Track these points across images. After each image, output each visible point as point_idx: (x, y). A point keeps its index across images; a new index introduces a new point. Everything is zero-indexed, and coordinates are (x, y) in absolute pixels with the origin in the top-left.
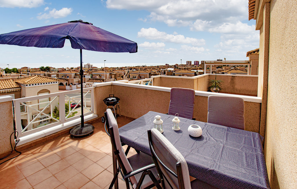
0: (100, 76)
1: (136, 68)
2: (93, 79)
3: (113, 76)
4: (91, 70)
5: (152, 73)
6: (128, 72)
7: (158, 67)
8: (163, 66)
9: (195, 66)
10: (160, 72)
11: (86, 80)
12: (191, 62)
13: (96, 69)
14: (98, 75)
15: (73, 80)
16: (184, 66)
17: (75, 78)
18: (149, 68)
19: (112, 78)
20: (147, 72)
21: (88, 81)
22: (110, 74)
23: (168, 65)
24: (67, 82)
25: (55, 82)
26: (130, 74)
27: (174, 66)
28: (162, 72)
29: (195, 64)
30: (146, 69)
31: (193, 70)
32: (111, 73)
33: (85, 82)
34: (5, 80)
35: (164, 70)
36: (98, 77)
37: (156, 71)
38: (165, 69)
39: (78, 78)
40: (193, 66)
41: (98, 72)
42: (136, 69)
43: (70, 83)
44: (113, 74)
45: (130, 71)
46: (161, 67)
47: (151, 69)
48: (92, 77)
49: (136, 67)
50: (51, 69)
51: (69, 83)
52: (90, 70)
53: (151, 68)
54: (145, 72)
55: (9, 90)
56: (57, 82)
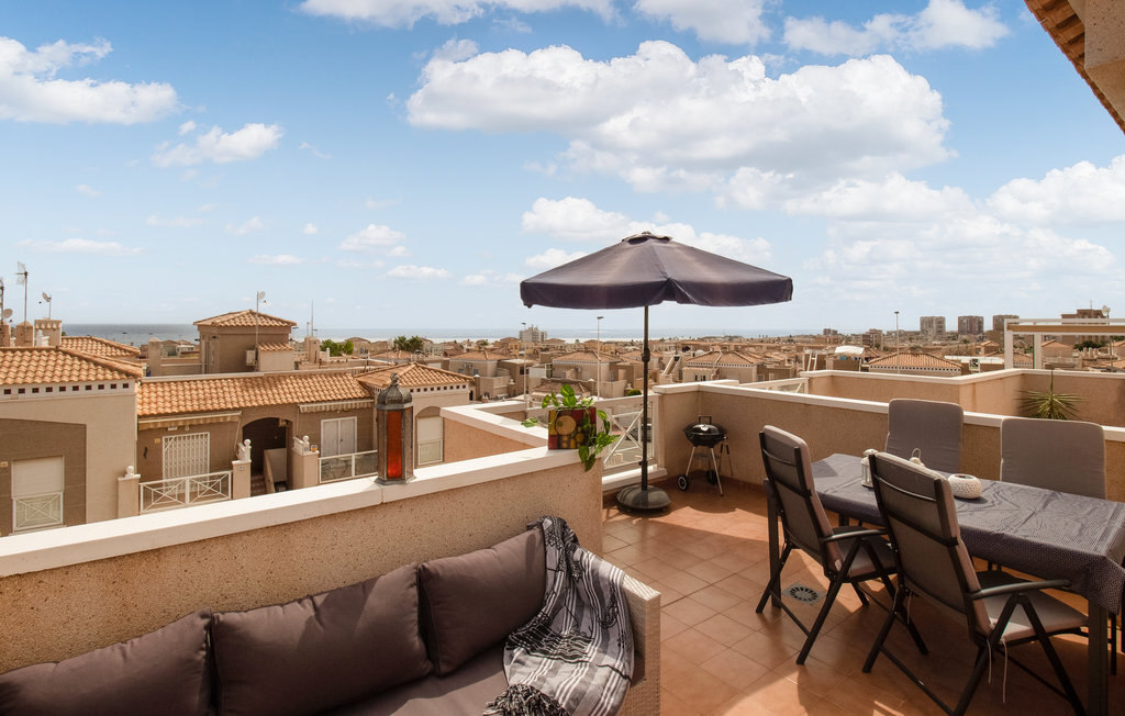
0: (577, 370)
1: (702, 343)
2: (552, 381)
3: (621, 372)
4: (547, 350)
5: (768, 367)
6: (676, 359)
7: (790, 340)
8: (814, 337)
9: (964, 337)
10: (800, 362)
11: (533, 385)
12: (941, 321)
13: (562, 349)
14: (569, 367)
15: (491, 382)
16: (910, 336)
17: (496, 375)
18: (754, 347)
19: (616, 378)
20: (751, 360)
21: (537, 389)
22: (613, 367)
23: (835, 332)
24: (473, 389)
26: (681, 366)
27: (864, 336)
28: (813, 361)
29: (961, 331)
30: (743, 347)
31: (955, 357)
32: (615, 360)
33: (527, 392)
34: (335, 375)
35: (818, 352)
36: (569, 375)
37: (785, 357)
38: (820, 348)
39: (508, 377)
40: (954, 336)
41: (571, 356)
42: (705, 348)
43: (482, 393)
44: (622, 367)
45: (681, 354)
46: (803, 342)
47: (765, 349)
48: (550, 375)
49: (702, 340)
50: (426, 346)
51: (478, 391)
52: (542, 350)
53: (764, 345)
54: (740, 361)
55: (345, 403)
56: (464, 387)
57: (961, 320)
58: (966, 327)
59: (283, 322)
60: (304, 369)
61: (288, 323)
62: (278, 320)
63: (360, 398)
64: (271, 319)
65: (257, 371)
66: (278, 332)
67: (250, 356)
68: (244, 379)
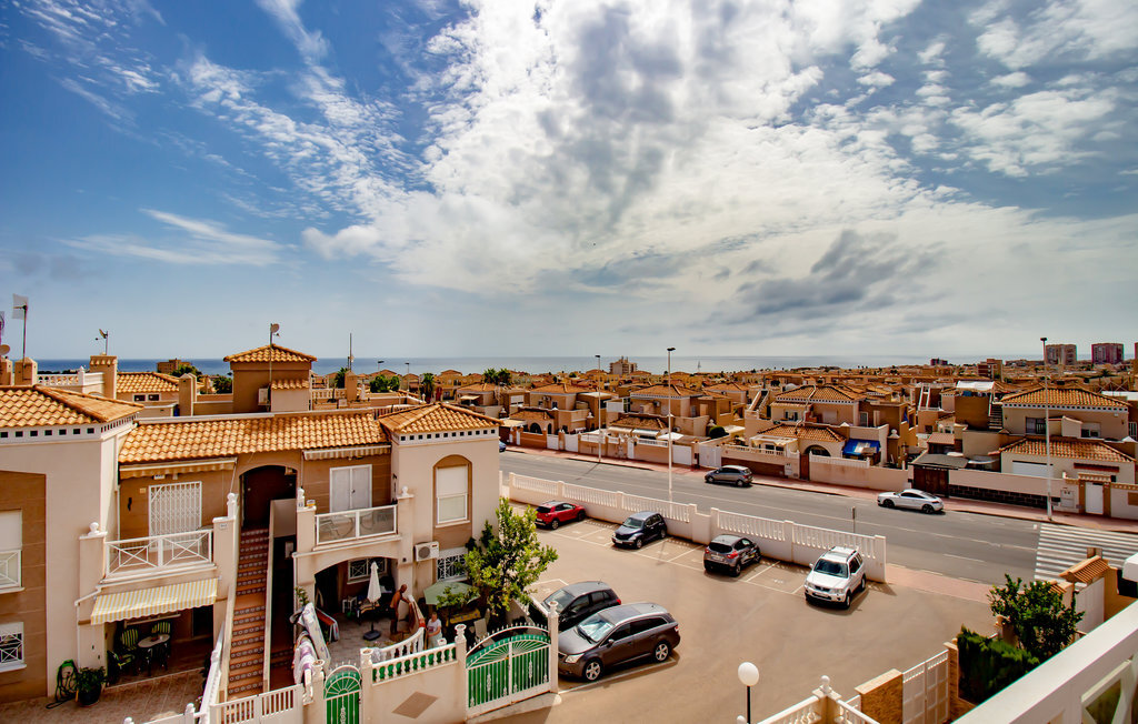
0: (655, 404)
1: (794, 376)
2: (631, 416)
3: (703, 407)
4: (629, 382)
5: (873, 403)
6: (764, 393)
7: (893, 371)
8: (921, 368)
9: (1102, 367)
10: (908, 395)
11: (610, 419)
12: (1071, 350)
13: (645, 381)
14: (648, 401)
15: (568, 416)
16: (1037, 365)
17: (574, 408)
18: (854, 379)
19: (698, 414)
20: (852, 395)
21: (614, 423)
22: (693, 400)
23: (945, 363)
24: (552, 422)
25: (489, 432)
26: (770, 401)
27: (980, 366)
28: (925, 396)
29: (1095, 361)
30: (841, 379)
31: (1117, 394)
32: (696, 394)
33: (604, 427)
34: (354, 417)
35: (930, 386)
36: (647, 410)
37: (888, 390)
38: (931, 381)
39: (586, 411)
40: (1088, 366)
41: (649, 390)
42: (797, 382)
43: (561, 426)
44: (704, 402)
45: (769, 388)
46: (908, 373)
47: (866, 381)
48: (627, 409)
49: (795, 371)
50: (514, 377)
51: (556, 424)
52: (626, 382)
53: (865, 377)
54: (838, 396)
55: (357, 449)
56: (493, 432)
57: (1095, 348)
58: (1102, 356)
59: (303, 357)
60: (319, 410)
61: (307, 358)
62: (297, 355)
63: (374, 444)
64: (292, 353)
65: (270, 411)
66: (295, 369)
67: (262, 393)
68: (252, 420)
